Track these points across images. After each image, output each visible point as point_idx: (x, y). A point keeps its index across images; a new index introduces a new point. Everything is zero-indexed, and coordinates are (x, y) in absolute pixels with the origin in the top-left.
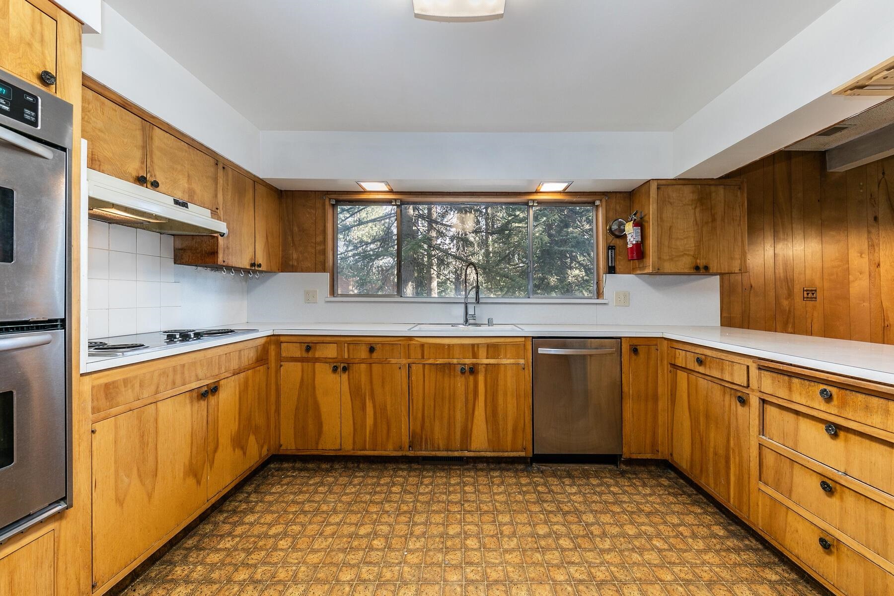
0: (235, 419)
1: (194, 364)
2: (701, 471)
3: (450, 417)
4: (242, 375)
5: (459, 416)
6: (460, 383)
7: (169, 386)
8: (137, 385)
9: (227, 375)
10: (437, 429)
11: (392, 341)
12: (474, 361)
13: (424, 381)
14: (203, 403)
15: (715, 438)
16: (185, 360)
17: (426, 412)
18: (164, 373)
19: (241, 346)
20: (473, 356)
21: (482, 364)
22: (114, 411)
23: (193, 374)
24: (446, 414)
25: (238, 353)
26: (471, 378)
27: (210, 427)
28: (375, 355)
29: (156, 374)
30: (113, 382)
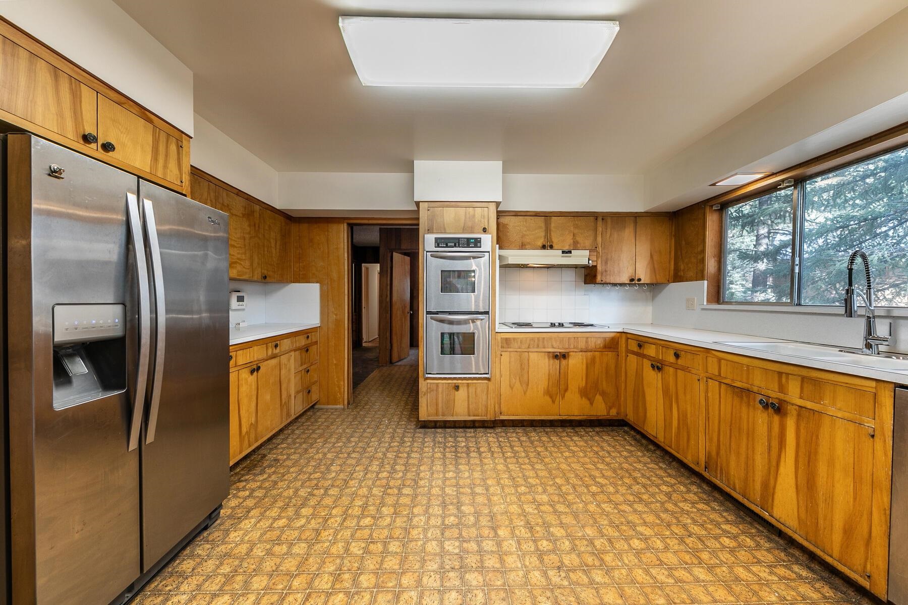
0: (582, 379)
1: (551, 338)
3: (747, 457)
4: (589, 354)
5: (760, 462)
6: (762, 419)
7: (535, 347)
8: (519, 342)
9: (575, 350)
10: (733, 464)
11: (694, 351)
12: (781, 396)
13: (720, 401)
14: (557, 362)
16: (544, 335)
17: (721, 439)
18: (532, 339)
19: (588, 335)
20: (779, 388)
21: (793, 404)
22: (509, 349)
23: (550, 344)
24: (743, 450)
25: (585, 339)
26: (776, 419)
27: (561, 376)
28: (680, 362)
29: (528, 339)
30: (509, 338)
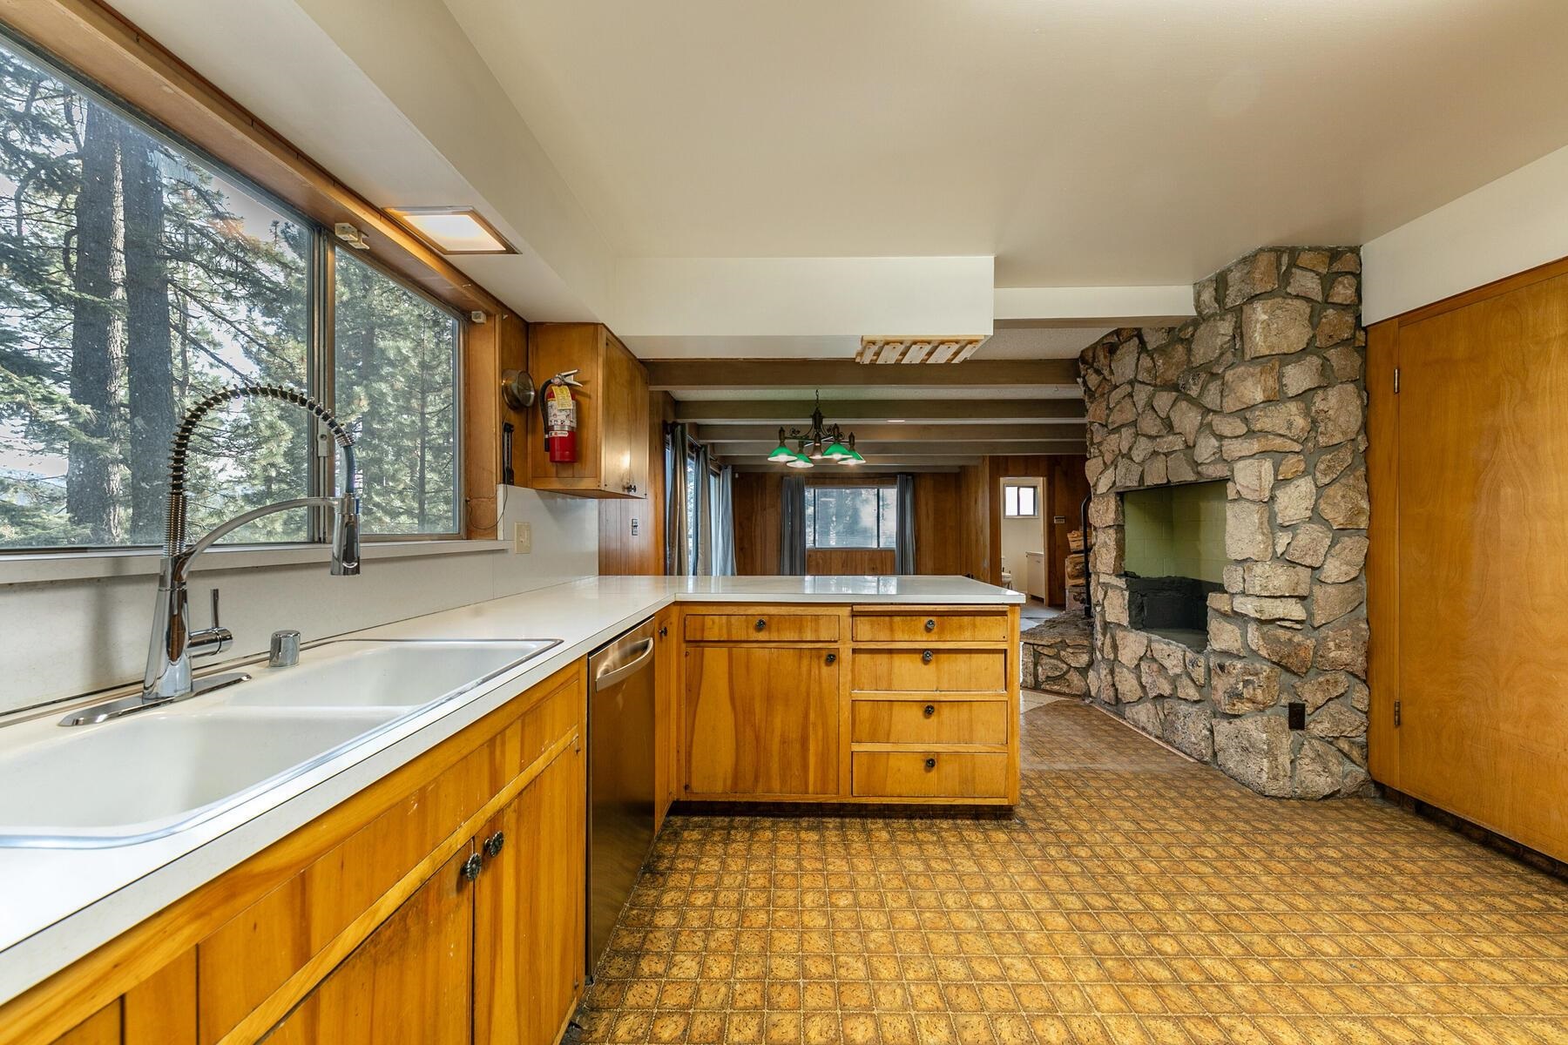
2: (756, 778)
15: (782, 722)
